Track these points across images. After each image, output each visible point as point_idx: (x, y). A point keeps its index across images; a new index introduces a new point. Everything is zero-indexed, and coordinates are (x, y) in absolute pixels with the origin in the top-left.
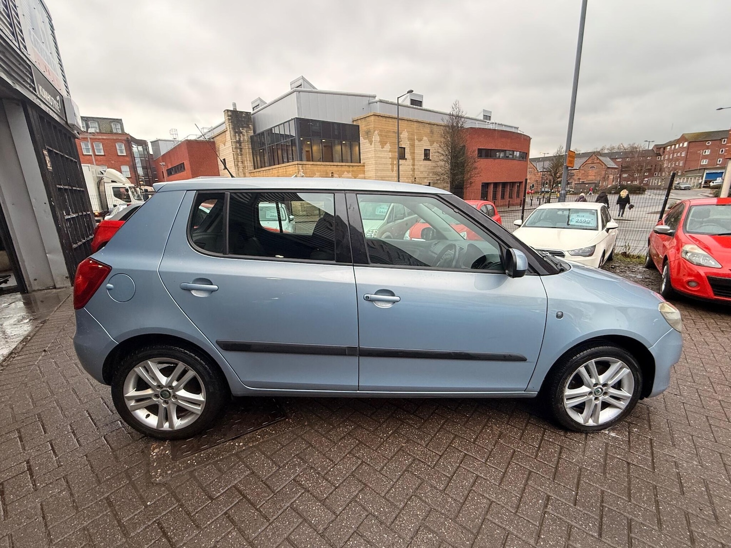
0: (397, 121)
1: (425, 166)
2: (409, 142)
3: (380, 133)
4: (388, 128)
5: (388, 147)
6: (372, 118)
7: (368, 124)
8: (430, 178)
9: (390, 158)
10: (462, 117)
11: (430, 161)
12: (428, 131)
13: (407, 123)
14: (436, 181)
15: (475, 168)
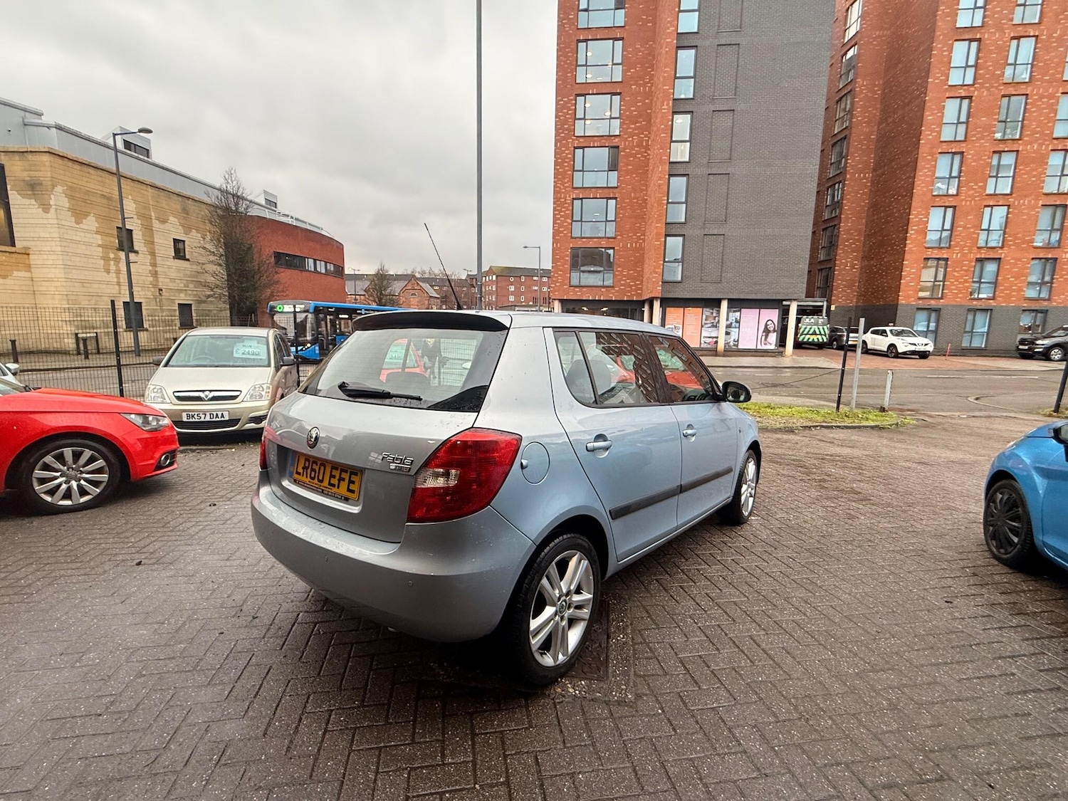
0: (116, 179)
1: (179, 270)
2: (139, 222)
3: (68, 192)
4: (89, 185)
5: (91, 223)
6: (46, 158)
7: (33, 168)
8: (190, 292)
9: (99, 246)
10: (243, 199)
11: (186, 262)
12: (178, 207)
13: (132, 184)
14: (204, 298)
15: (277, 282)
